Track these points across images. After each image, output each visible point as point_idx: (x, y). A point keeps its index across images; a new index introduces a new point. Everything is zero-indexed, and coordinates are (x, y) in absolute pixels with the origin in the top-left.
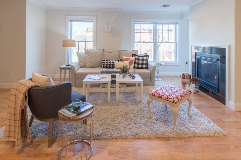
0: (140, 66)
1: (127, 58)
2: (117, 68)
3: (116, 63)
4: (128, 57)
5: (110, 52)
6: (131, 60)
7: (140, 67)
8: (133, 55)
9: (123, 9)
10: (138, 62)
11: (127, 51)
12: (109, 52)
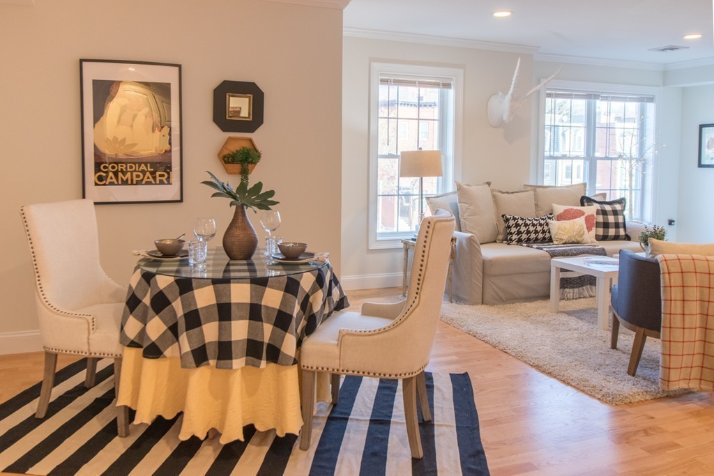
0: (612, 232)
1: (572, 209)
2: (564, 242)
3: (555, 225)
4: (571, 207)
5: (512, 193)
6: (586, 215)
7: (610, 234)
8: (585, 201)
9: (539, 47)
10: (606, 221)
11: (550, 189)
12: (508, 193)
